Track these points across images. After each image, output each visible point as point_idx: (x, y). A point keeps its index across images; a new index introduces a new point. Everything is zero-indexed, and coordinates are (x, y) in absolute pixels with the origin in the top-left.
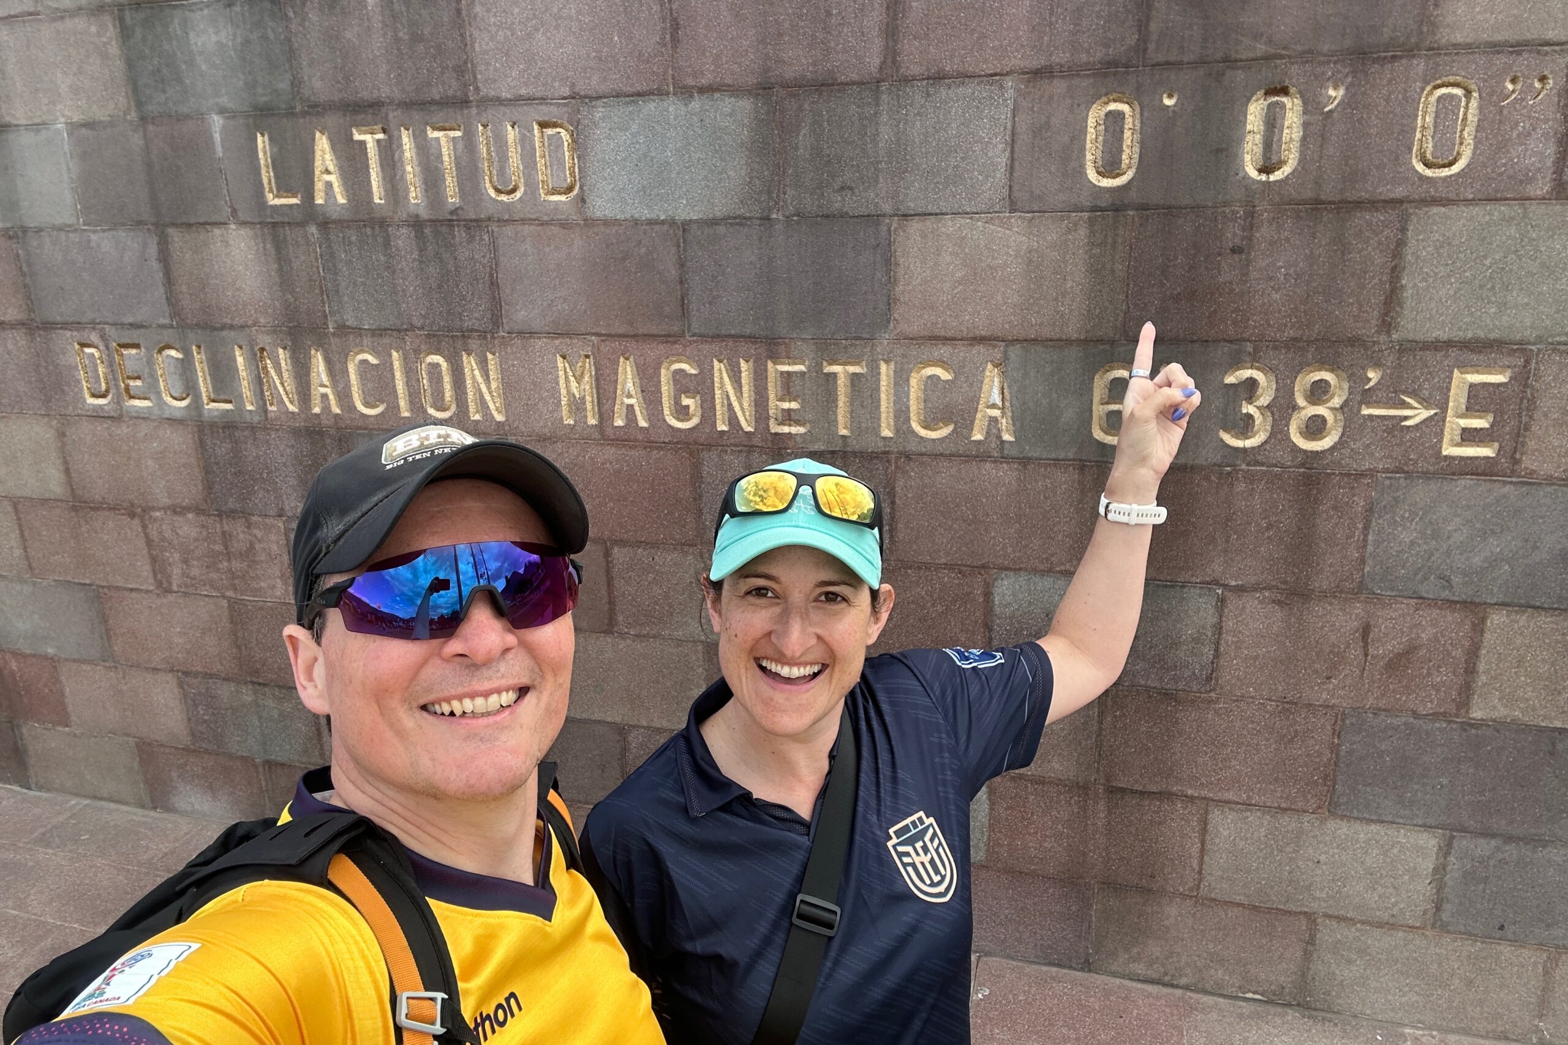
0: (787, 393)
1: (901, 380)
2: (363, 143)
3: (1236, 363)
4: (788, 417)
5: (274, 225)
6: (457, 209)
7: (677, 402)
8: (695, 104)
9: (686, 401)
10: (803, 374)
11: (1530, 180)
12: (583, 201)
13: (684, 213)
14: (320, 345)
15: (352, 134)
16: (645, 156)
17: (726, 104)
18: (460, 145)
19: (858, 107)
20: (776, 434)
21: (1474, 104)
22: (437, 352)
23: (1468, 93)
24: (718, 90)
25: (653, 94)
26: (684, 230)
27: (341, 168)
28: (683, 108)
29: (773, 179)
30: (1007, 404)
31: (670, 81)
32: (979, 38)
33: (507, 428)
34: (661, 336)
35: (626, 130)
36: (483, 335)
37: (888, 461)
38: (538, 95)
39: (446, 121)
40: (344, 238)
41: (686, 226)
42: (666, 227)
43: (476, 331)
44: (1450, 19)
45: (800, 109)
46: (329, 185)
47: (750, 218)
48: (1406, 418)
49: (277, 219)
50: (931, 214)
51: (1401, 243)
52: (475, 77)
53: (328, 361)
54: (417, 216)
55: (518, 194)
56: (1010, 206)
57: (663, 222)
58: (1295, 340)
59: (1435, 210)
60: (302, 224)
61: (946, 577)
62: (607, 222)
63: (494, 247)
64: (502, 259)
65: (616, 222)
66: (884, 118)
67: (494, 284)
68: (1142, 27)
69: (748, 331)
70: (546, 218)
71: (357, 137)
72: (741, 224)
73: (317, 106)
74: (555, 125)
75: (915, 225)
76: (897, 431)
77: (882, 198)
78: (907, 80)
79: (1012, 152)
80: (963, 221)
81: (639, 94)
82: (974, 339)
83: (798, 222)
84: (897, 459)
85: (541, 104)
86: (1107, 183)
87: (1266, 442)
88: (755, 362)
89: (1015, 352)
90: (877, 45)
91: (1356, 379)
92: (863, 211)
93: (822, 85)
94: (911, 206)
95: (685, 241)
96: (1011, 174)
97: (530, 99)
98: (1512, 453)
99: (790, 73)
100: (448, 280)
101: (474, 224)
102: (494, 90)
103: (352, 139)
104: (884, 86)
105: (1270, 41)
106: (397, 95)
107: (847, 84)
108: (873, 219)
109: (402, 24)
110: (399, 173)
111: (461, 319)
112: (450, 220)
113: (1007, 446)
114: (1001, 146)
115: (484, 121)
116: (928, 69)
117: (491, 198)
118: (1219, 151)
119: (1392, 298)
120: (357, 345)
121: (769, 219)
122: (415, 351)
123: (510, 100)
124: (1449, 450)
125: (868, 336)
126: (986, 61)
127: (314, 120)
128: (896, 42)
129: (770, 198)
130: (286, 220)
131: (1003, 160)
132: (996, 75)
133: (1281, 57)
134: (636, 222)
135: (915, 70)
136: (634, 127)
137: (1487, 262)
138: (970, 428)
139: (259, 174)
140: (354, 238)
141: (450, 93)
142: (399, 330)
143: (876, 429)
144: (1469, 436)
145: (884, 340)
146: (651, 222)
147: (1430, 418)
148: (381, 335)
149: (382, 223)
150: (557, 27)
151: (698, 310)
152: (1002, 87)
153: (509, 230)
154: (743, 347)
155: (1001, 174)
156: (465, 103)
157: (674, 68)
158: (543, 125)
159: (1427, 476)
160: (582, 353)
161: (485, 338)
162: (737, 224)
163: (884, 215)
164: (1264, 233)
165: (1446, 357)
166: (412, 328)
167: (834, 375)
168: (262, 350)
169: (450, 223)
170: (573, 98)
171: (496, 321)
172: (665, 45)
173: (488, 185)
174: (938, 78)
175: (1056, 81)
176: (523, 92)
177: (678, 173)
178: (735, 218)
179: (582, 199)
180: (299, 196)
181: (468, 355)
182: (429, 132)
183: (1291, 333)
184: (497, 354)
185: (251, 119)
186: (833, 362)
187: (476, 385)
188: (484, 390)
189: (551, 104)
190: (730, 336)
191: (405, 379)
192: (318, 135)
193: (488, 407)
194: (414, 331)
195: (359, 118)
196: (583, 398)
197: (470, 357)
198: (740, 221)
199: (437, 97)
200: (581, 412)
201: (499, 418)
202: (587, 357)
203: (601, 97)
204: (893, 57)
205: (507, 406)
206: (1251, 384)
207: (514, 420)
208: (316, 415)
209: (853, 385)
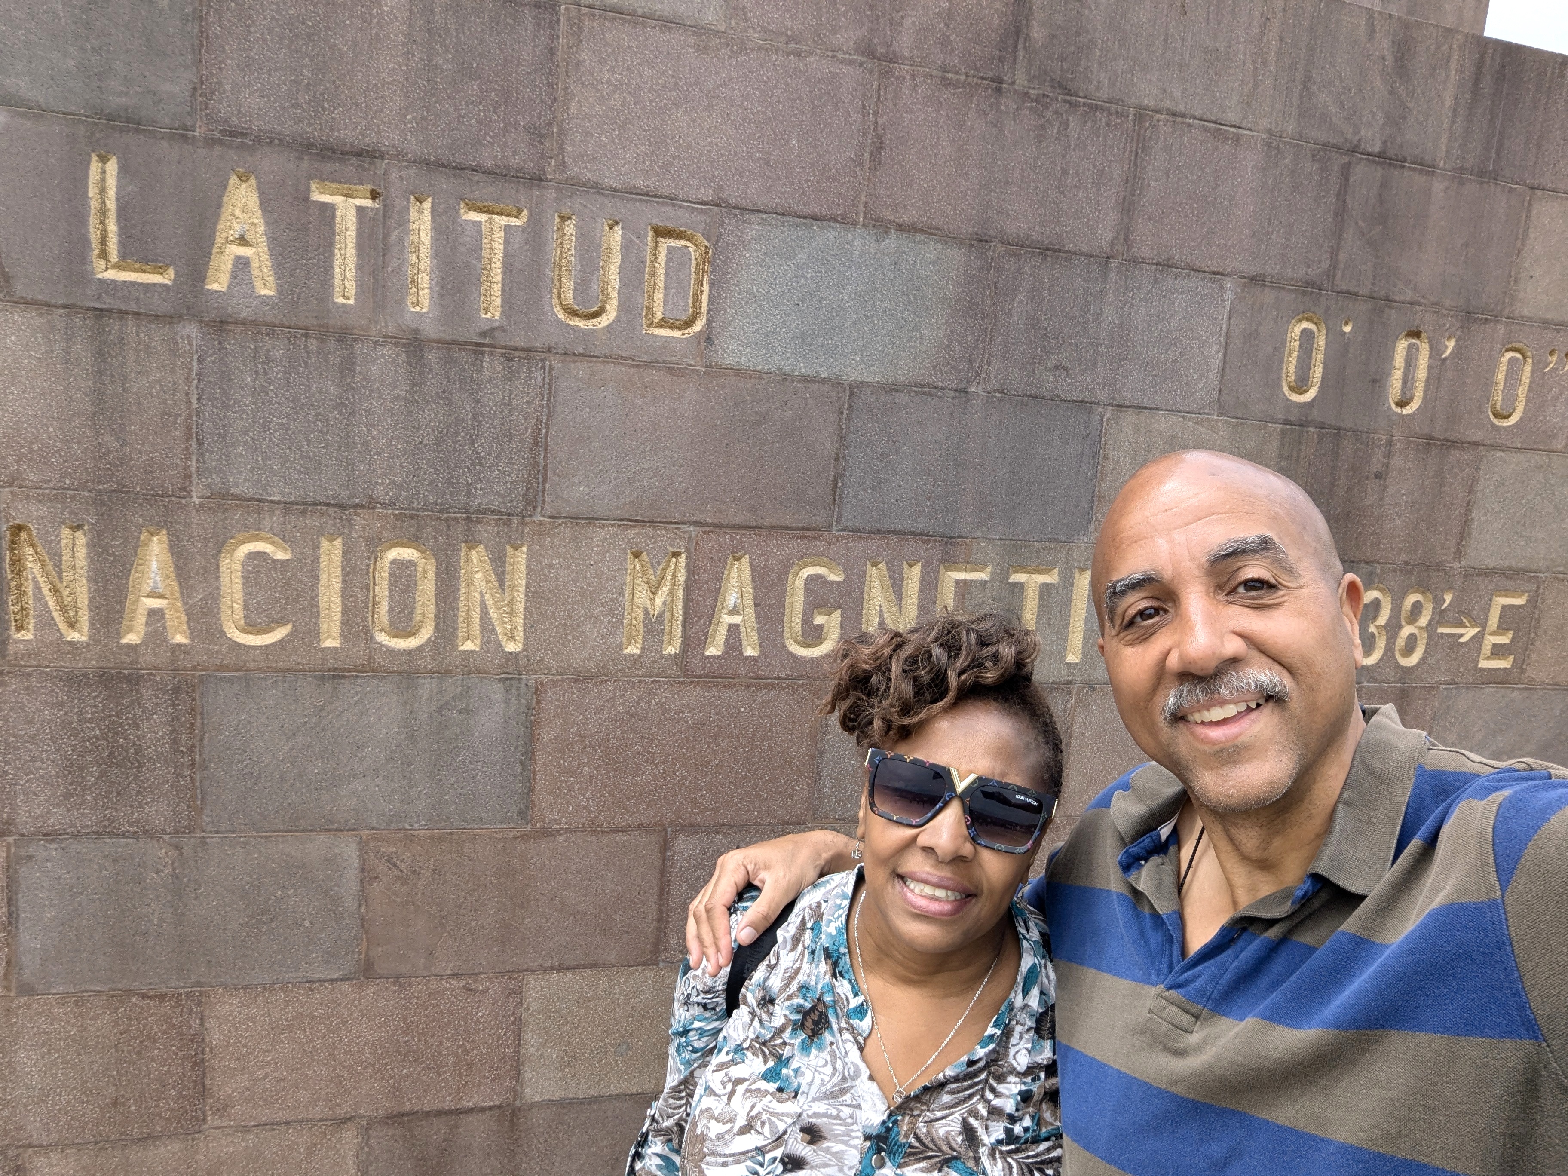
2: (328, 210)
5: (101, 313)
6: (493, 330)
7: (807, 620)
8: (891, 243)
9: (819, 620)
10: (985, 583)
12: (709, 341)
13: (855, 374)
14: (163, 523)
15: (308, 190)
16: (811, 294)
17: (932, 249)
18: (518, 240)
19: (1084, 280)
21: (1528, 369)
22: (413, 541)
23: (1525, 358)
24: (922, 231)
25: (836, 220)
26: (852, 394)
27: (273, 241)
28: (873, 245)
29: (977, 346)
31: (862, 208)
32: (1208, 233)
33: (522, 662)
34: (797, 529)
35: (790, 258)
36: (504, 517)
37: (1072, 692)
38: (665, 191)
39: (498, 201)
40: (256, 351)
41: (855, 390)
42: (826, 388)
43: (493, 512)
44: (1521, 295)
45: (1020, 269)
46: (242, 265)
47: (942, 388)
48: (1462, 635)
49: (108, 302)
50: (1146, 408)
51: (1474, 481)
52: (562, 149)
53: (177, 552)
54: (417, 331)
55: (604, 321)
56: (1219, 408)
57: (824, 381)
59: (1499, 454)
60: (170, 319)
62: (739, 373)
63: (550, 390)
64: (559, 409)
65: (755, 374)
66: (1110, 298)
67: (539, 443)
68: (1334, 251)
69: (920, 527)
70: (645, 358)
71: (318, 196)
72: (930, 394)
73: (244, 135)
74: (679, 235)
75: (1129, 418)
76: (1085, 654)
77: (1099, 384)
78: (1136, 262)
79: (1225, 355)
80: (1175, 419)
81: (815, 218)
83: (1000, 400)
84: (1083, 688)
85: (663, 204)
86: (1295, 397)
87: (1381, 659)
88: (923, 567)
90: (1112, 217)
91: (1438, 601)
92: (1077, 396)
93: (1048, 249)
94: (1127, 397)
95: (850, 406)
96: (1222, 377)
97: (648, 195)
98: (1521, 664)
99: (1012, 229)
100: (457, 433)
101: (523, 354)
102: (590, 171)
103: (306, 199)
104: (1114, 263)
105: (1415, 289)
106: (414, 146)
107: (1073, 253)
108: (1085, 406)
109: (443, 45)
110: (394, 264)
111: (469, 493)
112: (477, 344)
114: (1216, 347)
115: (566, 211)
116: (1159, 255)
117: (558, 320)
118: (1374, 381)
120: (246, 528)
121: (967, 392)
122: (369, 540)
123: (616, 190)
124: (1483, 663)
125: (1065, 539)
126: (1211, 258)
127: (233, 154)
128: (1131, 219)
129: (971, 367)
130: (134, 307)
131: (1217, 361)
132: (1218, 273)
133: (1420, 304)
134: (785, 377)
135: (1145, 252)
136: (802, 257)
137: (1524, 501)
139: (84, 223)
140: (278, 353)
141: (514, 161)
142: (343, 507)
143: (1064, 651)
144: (1496, 651)
145: (1083, 544)
146: (806, 379)
148: (303, 513)
149: (344, 336)
150: (709, 108)
151: (856, 497)
152: (1222, 287)
153: (581, 369)
154: (912, 546)
155: (1213, 375)
156: (538, 179)
157: (868, 194)
158: (661, 233)
159: (1469, 685)
160: (670, 549)
161: (508, 523)
162: (924, 393)
163: (1098, 404)
164: (1396, 461)
166: (370, 504)
167: (1020, 586)
168: (19, 528)
169: (477, 348)
170: (717, 205)
171: (532, 501)
172: (861, 164)
173: (555, 301)
174: (1166, 265)
175: (1266, 290)
176: (639, 182)
177: (854, 323)
178: (923, 386)
179: (707, 338)
180: (171, 272)
181: (470, 549)
182: (462, 211)
183: (1404, 557)
184: (525, 549)
185: (81, 130)
186: (1022, 569)
187: (477, 595)
188: (490, 603)
189: (680, 207)
190: (895, 532)
191: (339, 585)
192: (233, 180)
193: (494, 630)
194: (374, 508)
195: (329, 167)
196: (661, 615)
197: (474, 552)
198: (928, 390)
199: (490, 164)
200: (654, 636)
201: (511, 647)
202: (676, 555)
203: (759, 211)
204: (1125, 234)
205: (528, 628)
206: (1376, 605)
207: (538, 650)
208: (129, 646)
209: (1041, 598)
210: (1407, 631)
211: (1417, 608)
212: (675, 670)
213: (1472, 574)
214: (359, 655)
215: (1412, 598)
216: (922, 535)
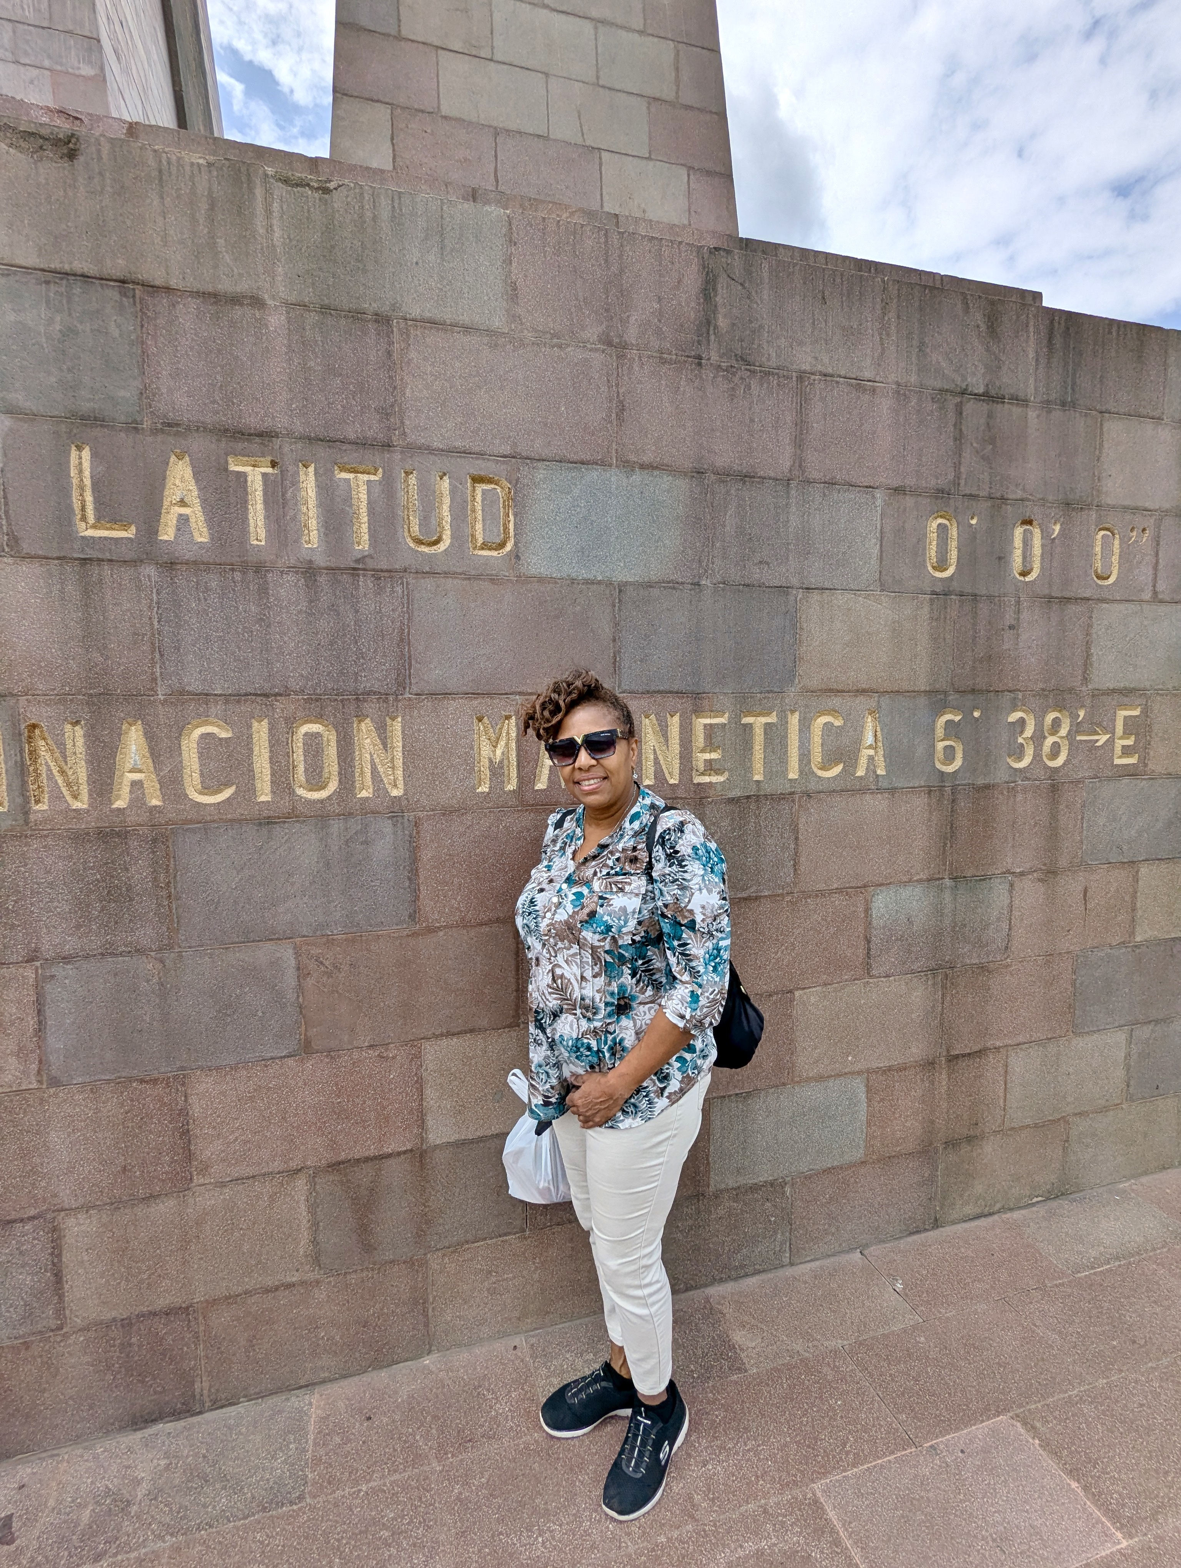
0: (710, 746)
1: (805, 726)
2: (242, 477)
3: (1014, 708)
4: (711, 767)
5: (84, 561)
6: (364, 557)
8: (637, 477)
10: (724, 726)
11: (1142, 590)
12: (518, 557)
13: (621, 576)
14: (139, 716)
15: (227, 462)
16: (585, 519)
17: (665, 481)
18: (377, 490)
19: (774, 497)
20: (699, 784)
21: (1117, 542)
22: (319, 718)
23: (1113, 535)
24: (657, 468)
25: (597, 464)
26: (620, 591)
27: (204, 502)
28: (625, 480)
29: (703, 550)
30: (880, 744)
31: (614, 454)
32: (859, 458)
33: (404, 803)
35: (568, 493)
36: (383, 697)
37: (793, 801)
38: (476, 449)
39: (360, 463)
40: (197, 583)
41: (622, 587)
42: (602, 587)
43: (375, 693)
44: (1105, 489)
45: (728, 492)
46: (184, 520)
47: (682, 583)
48: (1097, 741)
49: (90, 553)
50: (827, 589)
51: (1090, 626)
52: (402, 423)
53: (150, 737)
54: (311, 562)
55: (442, 547)
56: (881, 586)
57: (599, 583)
58: (1043, 690)
59: (1104, 605)
60: (135, 563)
61: (838, 900)
62: (541, 580)
63: (408, 600)
64: (416, 613)
65: (553, 580)
66: (793, 509)
67: (403, 640)
68: (957, 466)
69: (676, 688)
70: (473, 573)
71: (233, 468)
72: (674, 588)
73: (178, 425)
74: (490, 481)
75: (815, 596)
76: (801, 772)
77: (791, 573)
78: (809, 482)
79: (881, 545)
80: (849, 596)
81: (583, 463)
82: (858, 691)
83: (723, 590)
84: (800, 798)
85: (477, 458)
86: (938, 575)
87: (1031, 763)
88: (681, 716)
89: (885, 701)
90: (789, 450)
91: (1074, 716)
92: (777, 583)
93: (746, 476)
94: (813, 581)
95: (620, 601)
96: (881, 563)
97: (465, 453)
98: (1143, 761)
99: (721, 462)
100: (345, 635)
101: (386, 574)
102: (423, 437)
103: (226, 470)
104: (793, 484)
105: (1024, 490)
106: (299, 427)
107: (764, 478)
108: (783, 589)
109: (314, 352)
110: (291, 513)
111: (356, 680)
112: (354, 569)
113: (880, 779)
114: (874, 541)
115: (408, 468)
116: (825, 476)
117: (410, 547)
118: (1000, 558)
119: (1087, 664)
120: (199, 716)
121: (699, 585)
122: (286, 719)
123: (443, 451)
124: (1117, 761)
125: (779, 690)
126: (864, 476)
127: (171, 440)
128: (802, 451)
129: (700, 566)
130: (108, 556)
131: (876, 551)
132: (870, 487)
133: (1029, 500)
134: (573, 581)
135: (815, 475)
136: (576, 492)
137: (1128, 639)
138: (855, 766)
139: (70, 497)
140: (214, 584)
141: (370, 434)
142: (266, 695)
143: (785, 772)
144: (1127, 751)
145: (792, 692)
146: (588, 582)
147: (1108, 740)
148: (239, 702)
149: (260, 569)
150: (502, 388)
151: (630, 667)
152: (873, 497)
153: (428, 583)
154: (671, 702)
155: (874, 562)
156: (387, 446)
157: (618, 444)
158: (477, 479)
159: (1109, 779)
160: (504, 713)
161: (386, 701)
162: (670, 588)
163: (792, 588)
164: (1025, 615)
165: (1113, 699)
166: (286, 693)
167: (750, 726)
168: (34, 726)
169: (354, 571)
170: (514, 457)
171: (402, 684)
172: (611, 422)
173: (406, 534)
174: (831, 483)
175: (907, 497)
176: (458, 444)
177: (617, 538)
178: (669, 582)
179: (516, 555)
180: (133, 529)
181: (360, 722)
182: (336, 472)
183: (1041, 685)
184: (399, 719)
185: (63, 428)
186: (750, 713)
187: (368, 756)
188: (377, 761)
189: (488, 460)
190: (659, 692)
191: (268, 754)
192: (173, 458)
193: (382, 780)
194: (289, 695)
195: (240, 446)
196: (501, 762)
197: (363, 724)
198: (673, 585)
199: (352, 436)
200: (497, 778)
201: (395, 793)
202: (508, 718)
203: (543, 460)
204: (800, 462)
205: (407, 776)
206: (1022, 722)
207: (414, 794)
208: (119, 809)
209: (765, 733)
210: (1050, 741)
211: (1056, 723)
212: (513, 802)
213: (1097, 694)
214: (285, 805)
215: (1051, 716)
216: (678, 693)
